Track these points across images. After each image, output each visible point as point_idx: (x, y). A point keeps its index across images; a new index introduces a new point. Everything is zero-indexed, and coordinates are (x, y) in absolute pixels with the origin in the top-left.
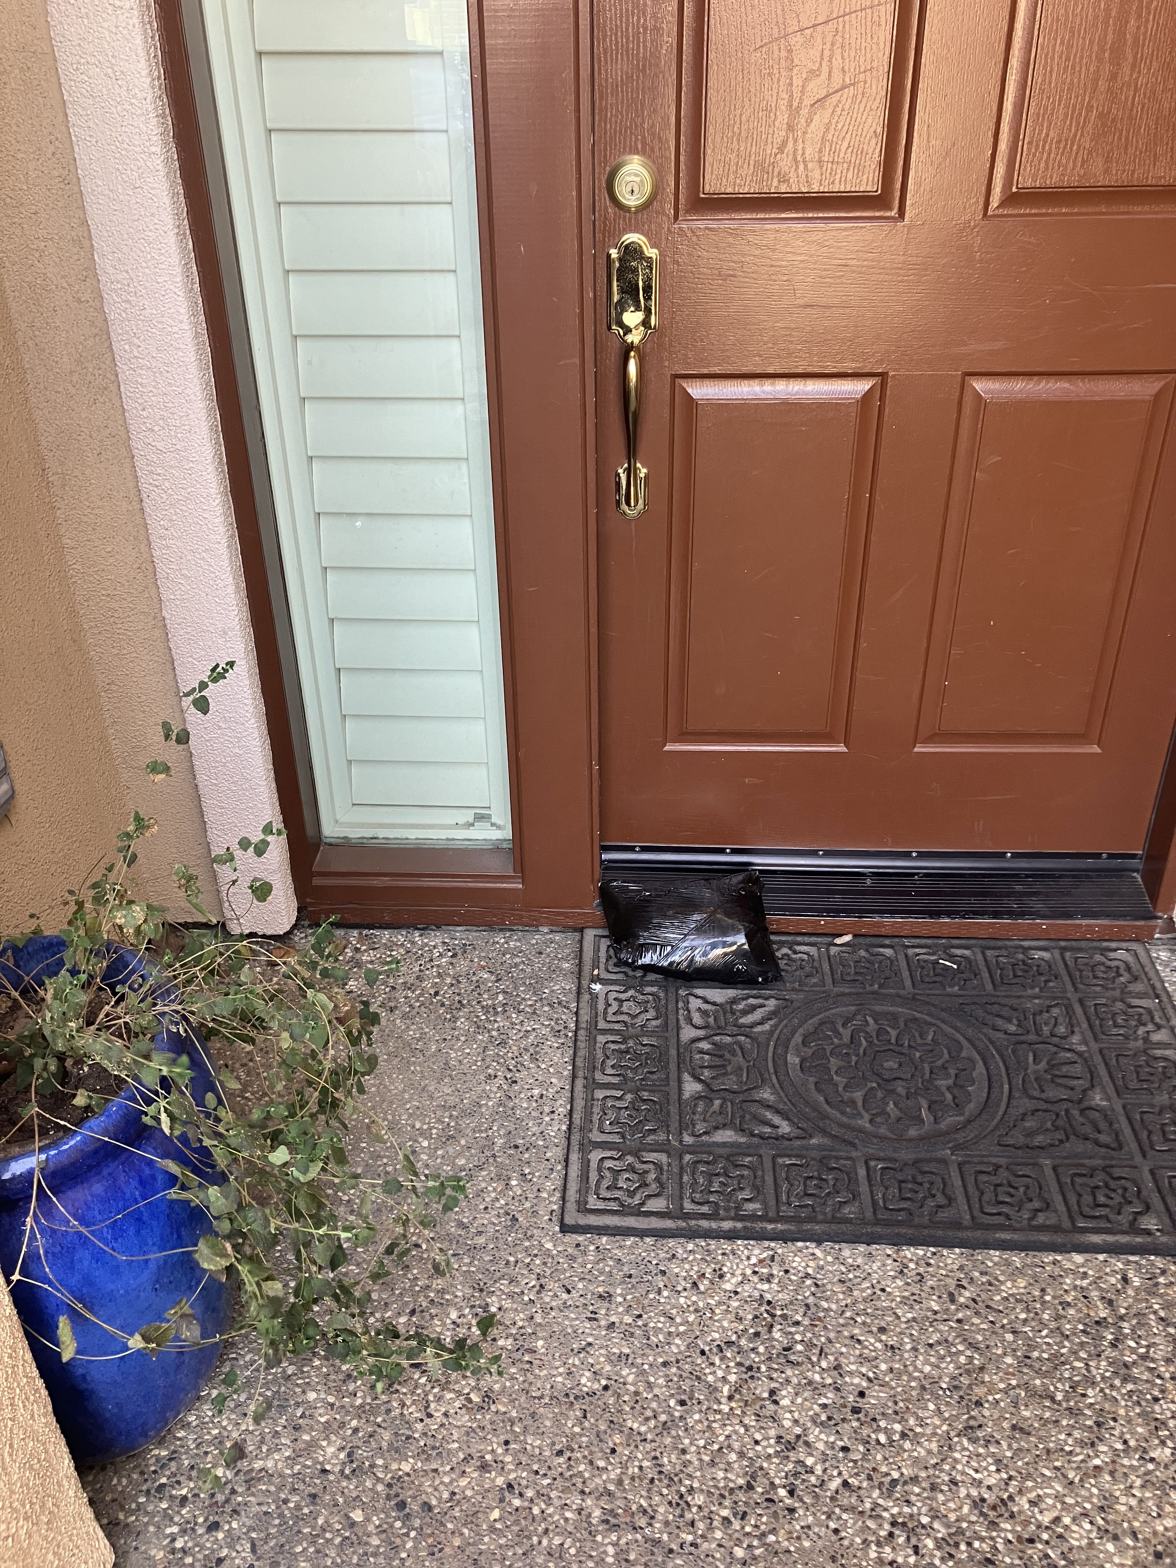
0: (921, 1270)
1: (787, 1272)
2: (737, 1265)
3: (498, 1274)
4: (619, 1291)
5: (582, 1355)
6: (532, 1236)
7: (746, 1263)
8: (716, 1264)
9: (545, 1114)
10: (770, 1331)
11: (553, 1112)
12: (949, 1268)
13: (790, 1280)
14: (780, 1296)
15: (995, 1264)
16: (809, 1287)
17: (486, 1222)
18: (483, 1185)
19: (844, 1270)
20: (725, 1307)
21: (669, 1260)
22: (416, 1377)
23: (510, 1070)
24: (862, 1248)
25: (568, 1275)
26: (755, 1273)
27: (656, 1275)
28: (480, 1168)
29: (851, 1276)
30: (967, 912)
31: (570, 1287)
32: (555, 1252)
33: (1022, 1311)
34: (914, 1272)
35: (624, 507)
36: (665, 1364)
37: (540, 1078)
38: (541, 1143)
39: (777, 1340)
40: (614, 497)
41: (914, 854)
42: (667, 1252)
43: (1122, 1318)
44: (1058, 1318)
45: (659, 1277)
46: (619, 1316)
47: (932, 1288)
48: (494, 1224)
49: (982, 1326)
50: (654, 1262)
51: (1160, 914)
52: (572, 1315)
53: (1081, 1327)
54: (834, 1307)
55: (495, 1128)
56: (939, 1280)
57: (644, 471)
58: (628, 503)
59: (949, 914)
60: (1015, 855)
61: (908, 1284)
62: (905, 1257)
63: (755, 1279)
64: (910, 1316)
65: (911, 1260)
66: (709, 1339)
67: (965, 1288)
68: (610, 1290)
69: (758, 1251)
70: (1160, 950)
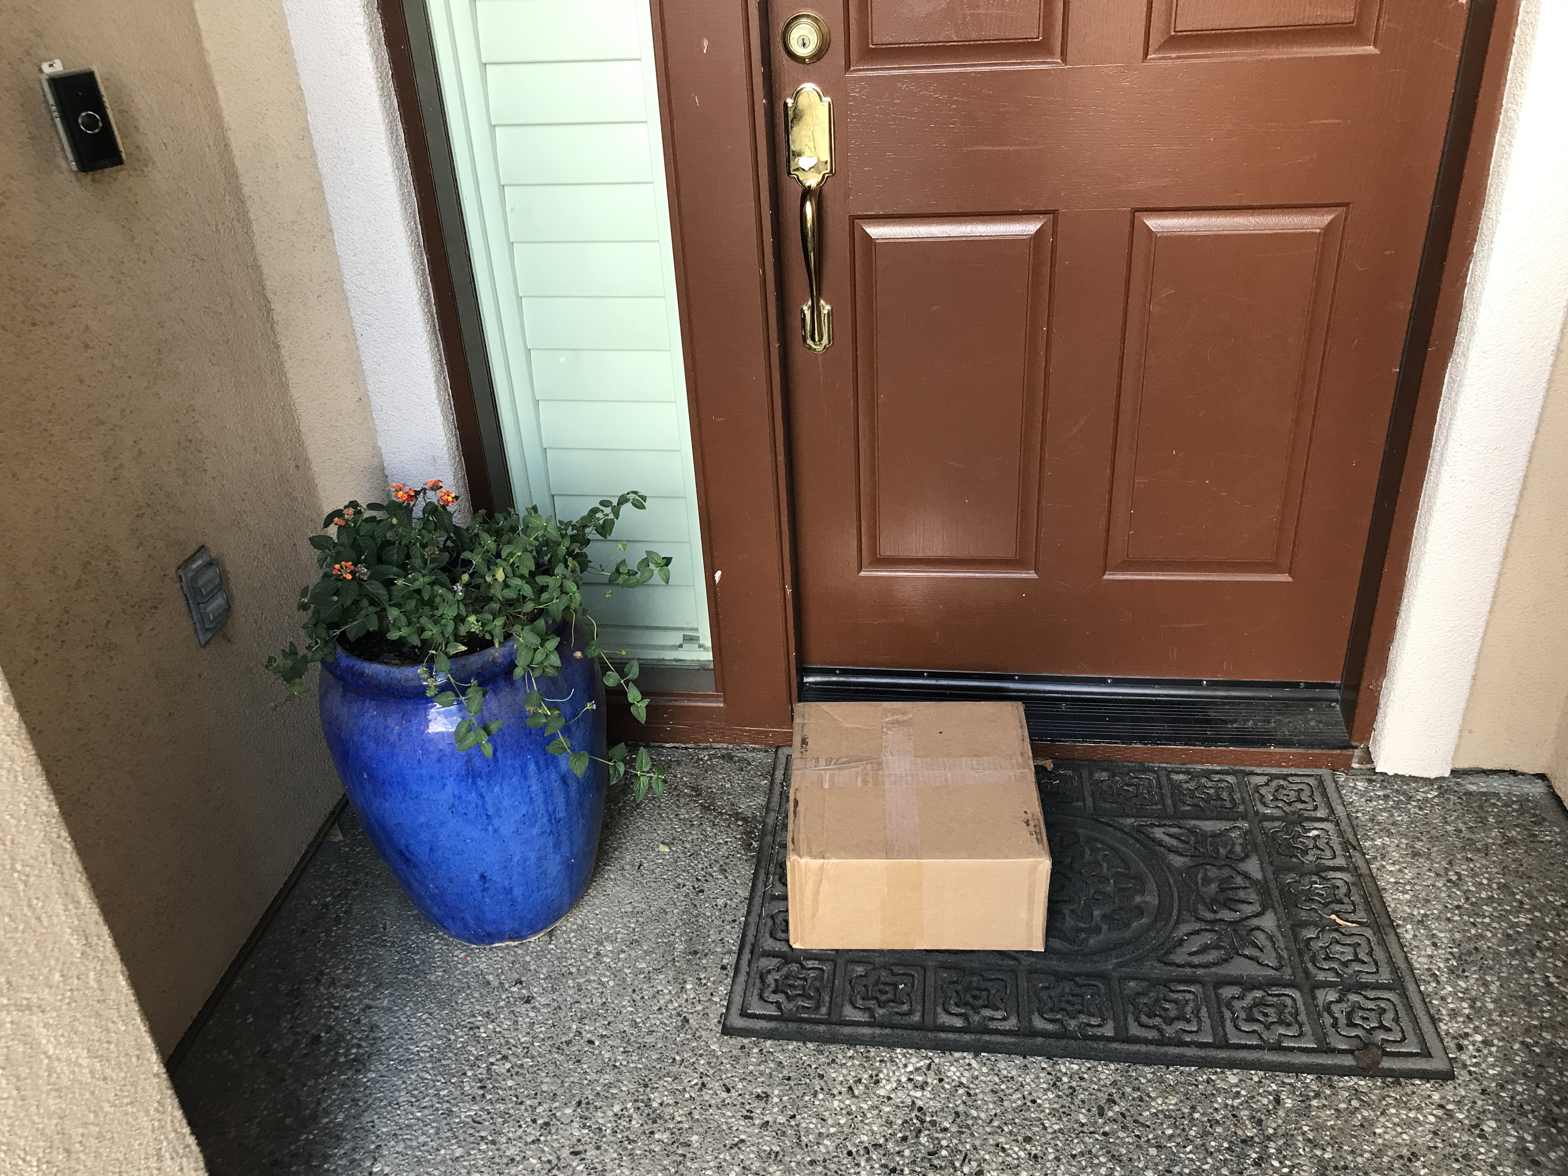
0: (1074, 1084)
1: (941, 1080)
2: (894, 1072)
3: (664, 1072)
4: (776, 1092)
5: (733, 1151)
6: (700, 1037)
7: (903, 1071)
9: (726, 922)
10: (917, 1137)
11: (734, 921)
12: (1102, 1083)
13: (943, 1088)
14: (931, 1103)
15: (1149, 1081)
16: (961, 1096)
17: (658, 1023)
18: (659, 988)
19: (997, 1080)
20: (876, 1112)
21: (829, 1064)
22: (574, 1164)
23: (698, 880)
24: (1019, 1060)
25: (729, 1075)
26: (910, 1080)
27: (814, 1078)
28: (658, 971)
29: (1003, 1087)
30: (1160, 738)
31: (730, 1086)
32: (720, 1053)
33: (1169, 1127)
34: (1067, 1086)
35: (809, 342)
36: (813, 1162)
37: (726, 888)
38: (719, 950)
39: (923, 1145)
40: (800, 332)
41: (1111, 681)
42: (827, 1057)
43: (1269, 1138)
44: (1204, 1134)
45: (817, 1081)
46: (775, 1115)
47: (1083, 1102)
48: (666, 1025)
49: (1127, 1140)
50: (813, 1067)
51: (1356, 744)
52: (729, 1114)
53: (1226, 1145)
54: (983, 1115)
55: (677, 935)
56: (1091, 1094)
57: (828, 307)
58: (813, 339)
59: (1141, 740)
60: (1213, 684)
61: (1059, 1096)
62: (1060, 1071)
63: (910, 1086)
64: (1056, 1127)
65: (1066, 1074)
66: (857, 1142)
67: (1115, 1103)
68: (768, 1090)
69: (916, 1061)
70: (1357, 780)
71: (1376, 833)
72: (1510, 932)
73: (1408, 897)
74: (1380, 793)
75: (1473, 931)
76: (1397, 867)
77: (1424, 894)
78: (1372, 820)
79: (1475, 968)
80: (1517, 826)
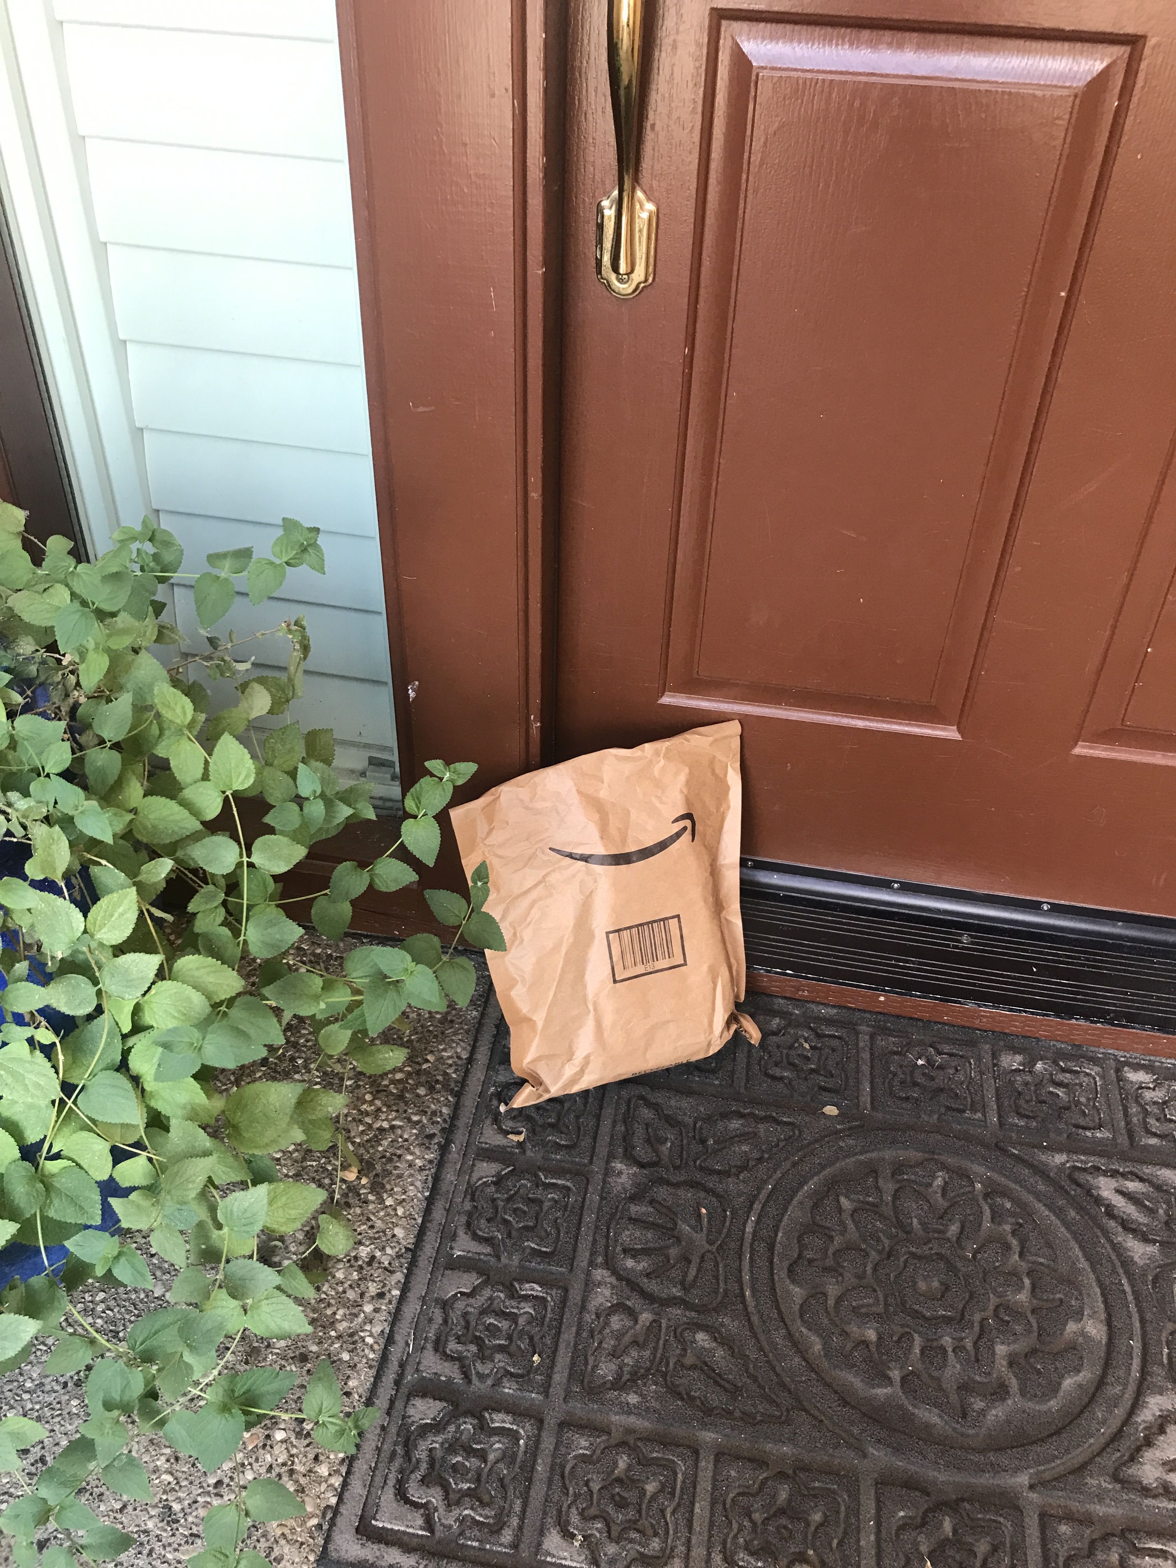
35: (607, 273)
40: (591, 251)
41: (1045, 907)
57: (650, 207)
58: (615, 268)
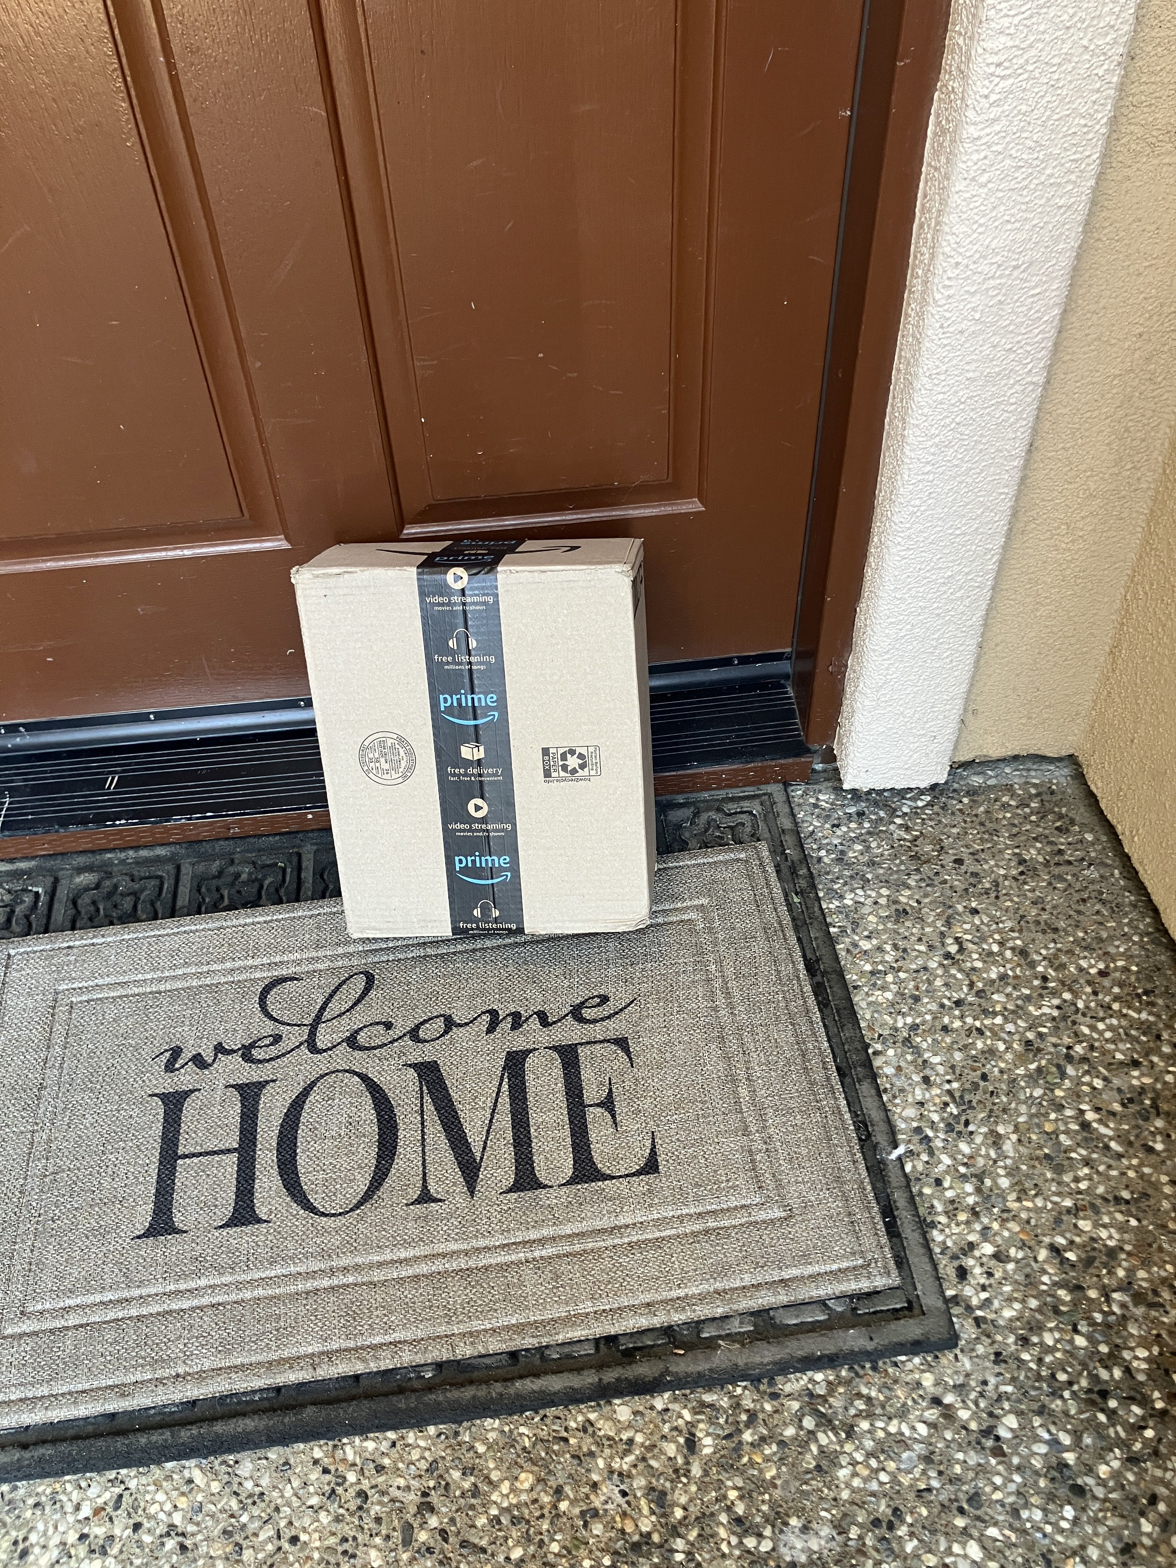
0: (365, 1485)
1: (137, 1527)
7: (71, 1520)
8: (18, 1529)
12: (412, 1470)
15: (489, 1447)
19: (235, 1507)
24: (274, 1454)
26: (83, 1538)
29: (245, 1518)
34: (352, 1492)
43: (674, 1530)
47: (378, 1520)
51: (816, 746)
56: (393, 1501)
61: (338, 1519)
62: (344, 1460)
65: (354, 1465)
69: (95, 1492)
70: (820, 791)
71: (845, 884)
72: (1030, 1035)
73: (889, 995)
74: (852, 810)
75: (980, 1045)
76: (875, 942)
77: (911, 985)
78: (839, 860)
79: (982, 1115)
80: (1036, 839)
